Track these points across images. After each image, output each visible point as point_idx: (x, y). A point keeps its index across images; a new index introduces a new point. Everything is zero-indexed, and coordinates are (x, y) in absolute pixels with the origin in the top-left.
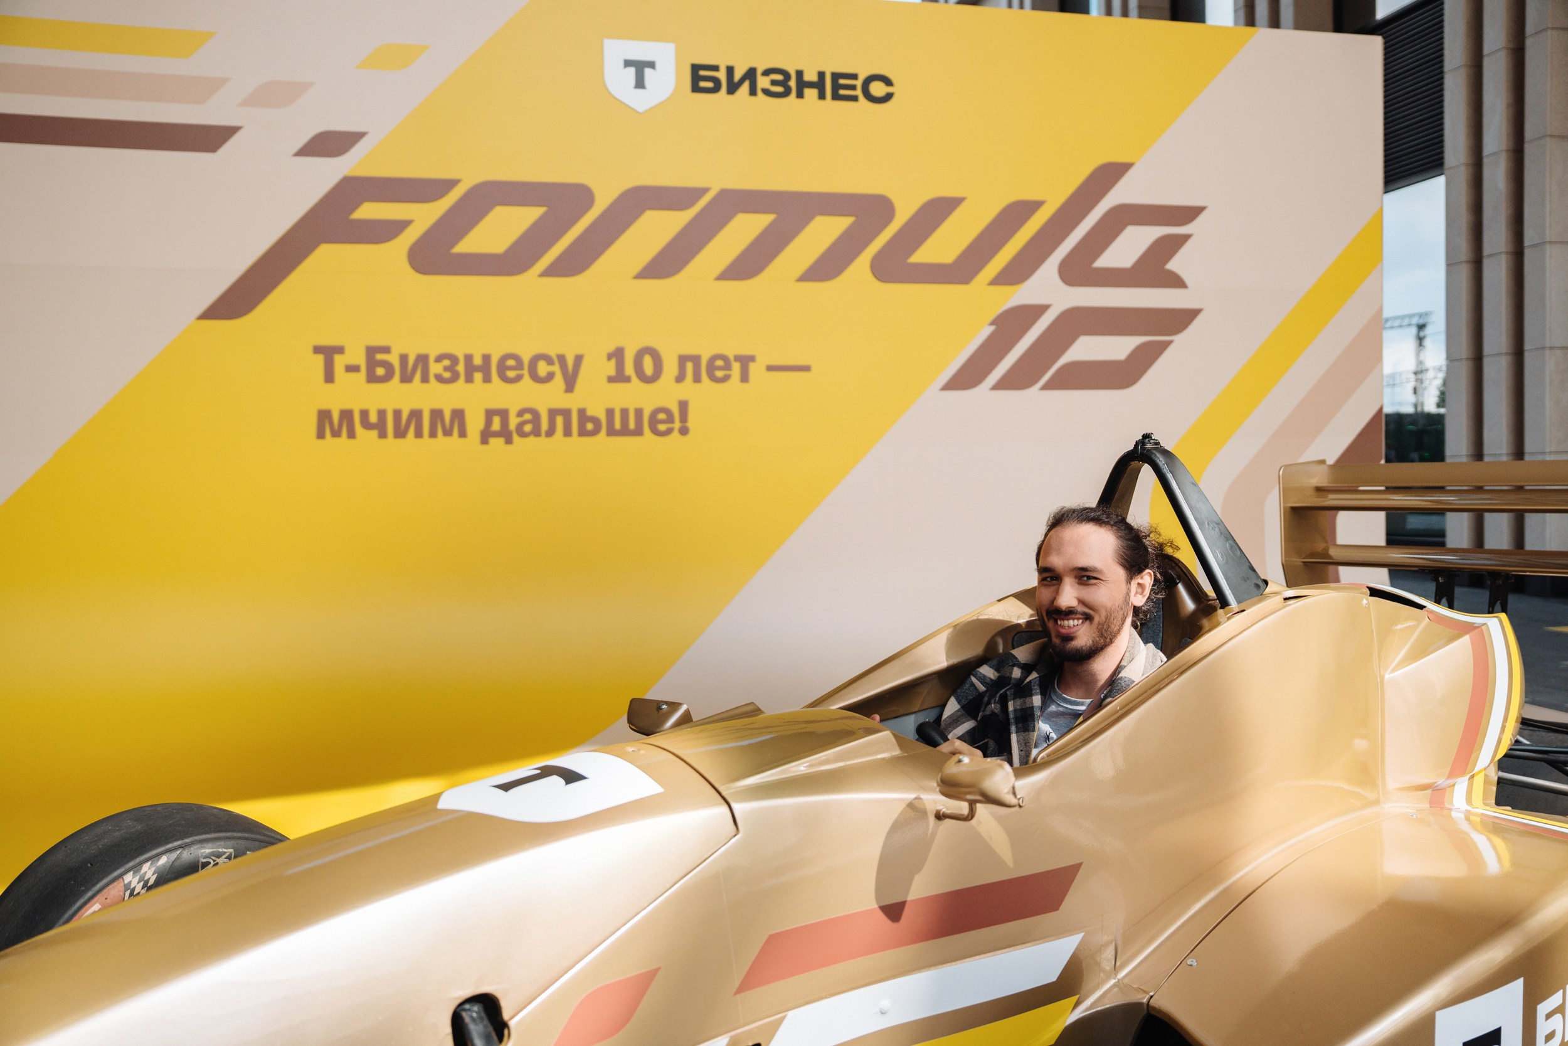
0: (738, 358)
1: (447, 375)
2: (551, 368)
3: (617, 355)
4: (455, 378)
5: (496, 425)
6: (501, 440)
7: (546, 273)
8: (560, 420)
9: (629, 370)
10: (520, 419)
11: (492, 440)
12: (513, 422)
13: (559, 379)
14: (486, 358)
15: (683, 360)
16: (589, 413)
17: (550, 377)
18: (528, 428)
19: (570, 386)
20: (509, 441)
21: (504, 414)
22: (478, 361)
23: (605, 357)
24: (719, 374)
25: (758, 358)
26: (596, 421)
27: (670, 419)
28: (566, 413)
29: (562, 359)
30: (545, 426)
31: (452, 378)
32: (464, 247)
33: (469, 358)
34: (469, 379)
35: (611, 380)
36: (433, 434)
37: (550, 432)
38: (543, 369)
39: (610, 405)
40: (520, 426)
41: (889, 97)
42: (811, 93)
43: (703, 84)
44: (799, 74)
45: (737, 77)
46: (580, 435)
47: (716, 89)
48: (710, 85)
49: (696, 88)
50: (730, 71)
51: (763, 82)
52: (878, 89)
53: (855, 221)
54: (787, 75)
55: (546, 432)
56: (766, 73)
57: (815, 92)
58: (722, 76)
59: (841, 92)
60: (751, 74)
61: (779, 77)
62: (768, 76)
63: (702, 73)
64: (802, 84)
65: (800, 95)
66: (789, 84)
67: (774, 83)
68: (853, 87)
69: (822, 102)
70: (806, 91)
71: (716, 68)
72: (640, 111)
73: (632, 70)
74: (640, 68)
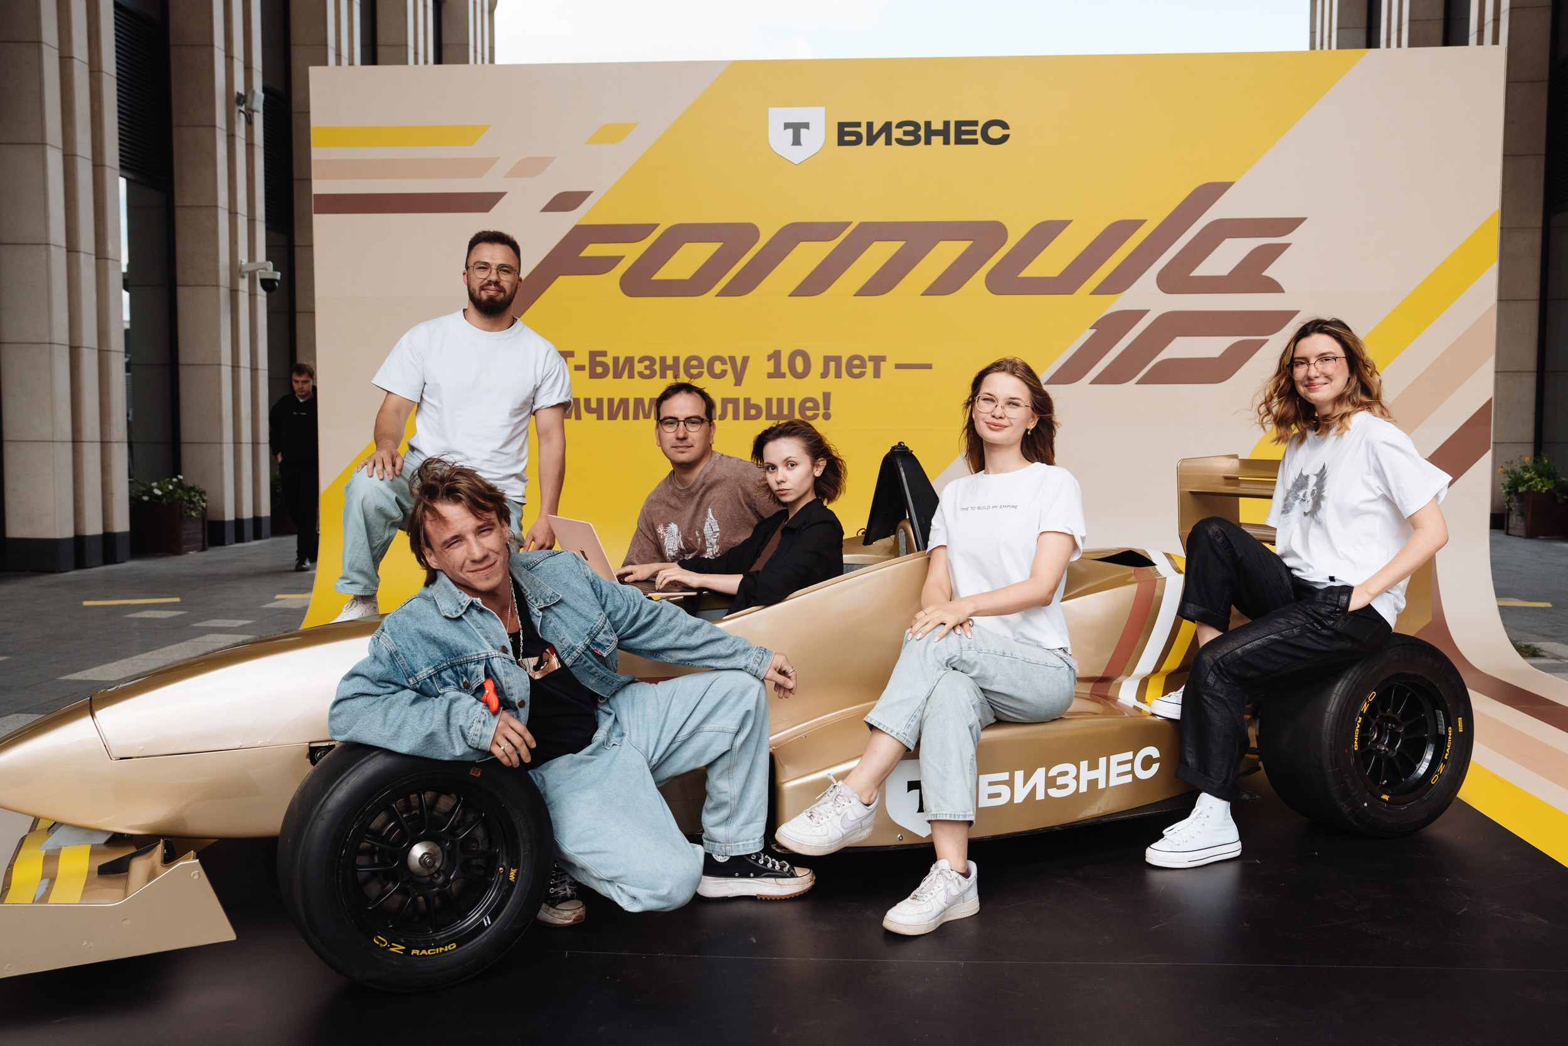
0: (871, 358)
1: (647, 372)
2: (724, 367)
3: (775, 356)
4: (652, 375)
7: (721, 294)
8: (730, 407)
9: (785, 368)
13: (730, 376)
14: (676, 359)
15: (827, 360)
16: (752, 402)
17: (724, 373)
19: (738, 382)
22: (670, 362)
23: (766, 359)
24: (856, 371)
25: (887, 359)
26: (758, 408)
27: (816, 407)
28: (735, 401)
29: (733, 359)
31: (648, 375)
32: (661, 275)
33: (663, 359)
34: (663, 375)
35: (770, 376)
36: (636, 417)
37: (723, 416)
38: (718, 367)
39: (769, 397)
41: (1005, 138)
42: (937, 140)
43: (847, 138)
44: (928, 124)
45: (875, 130)
46: (746, 418)
47: (858, 142)
48: (853, 138)
49: (841, 142)
50: (870, 125)
51: (897, 133)
52: (995, 132)
53: (972, 244)
54: (917, 126)
55: (719, 416)
56: (899, 126)
57: (941, 138)
58: (863, 130)
59: (963, 137)
60: (887, 128)
61: (911, 128)
62: (901, 128)
63: (847, 129)
64: (930, 133)
65: (928, 142)
66: (919, 133)
67: (906, 133)
68: (974, 132)
69: (946, 146)
70: (933, 138)
71: (858, 125)
72: (797, 163)
73: (790, 131)
74: (797, 129)
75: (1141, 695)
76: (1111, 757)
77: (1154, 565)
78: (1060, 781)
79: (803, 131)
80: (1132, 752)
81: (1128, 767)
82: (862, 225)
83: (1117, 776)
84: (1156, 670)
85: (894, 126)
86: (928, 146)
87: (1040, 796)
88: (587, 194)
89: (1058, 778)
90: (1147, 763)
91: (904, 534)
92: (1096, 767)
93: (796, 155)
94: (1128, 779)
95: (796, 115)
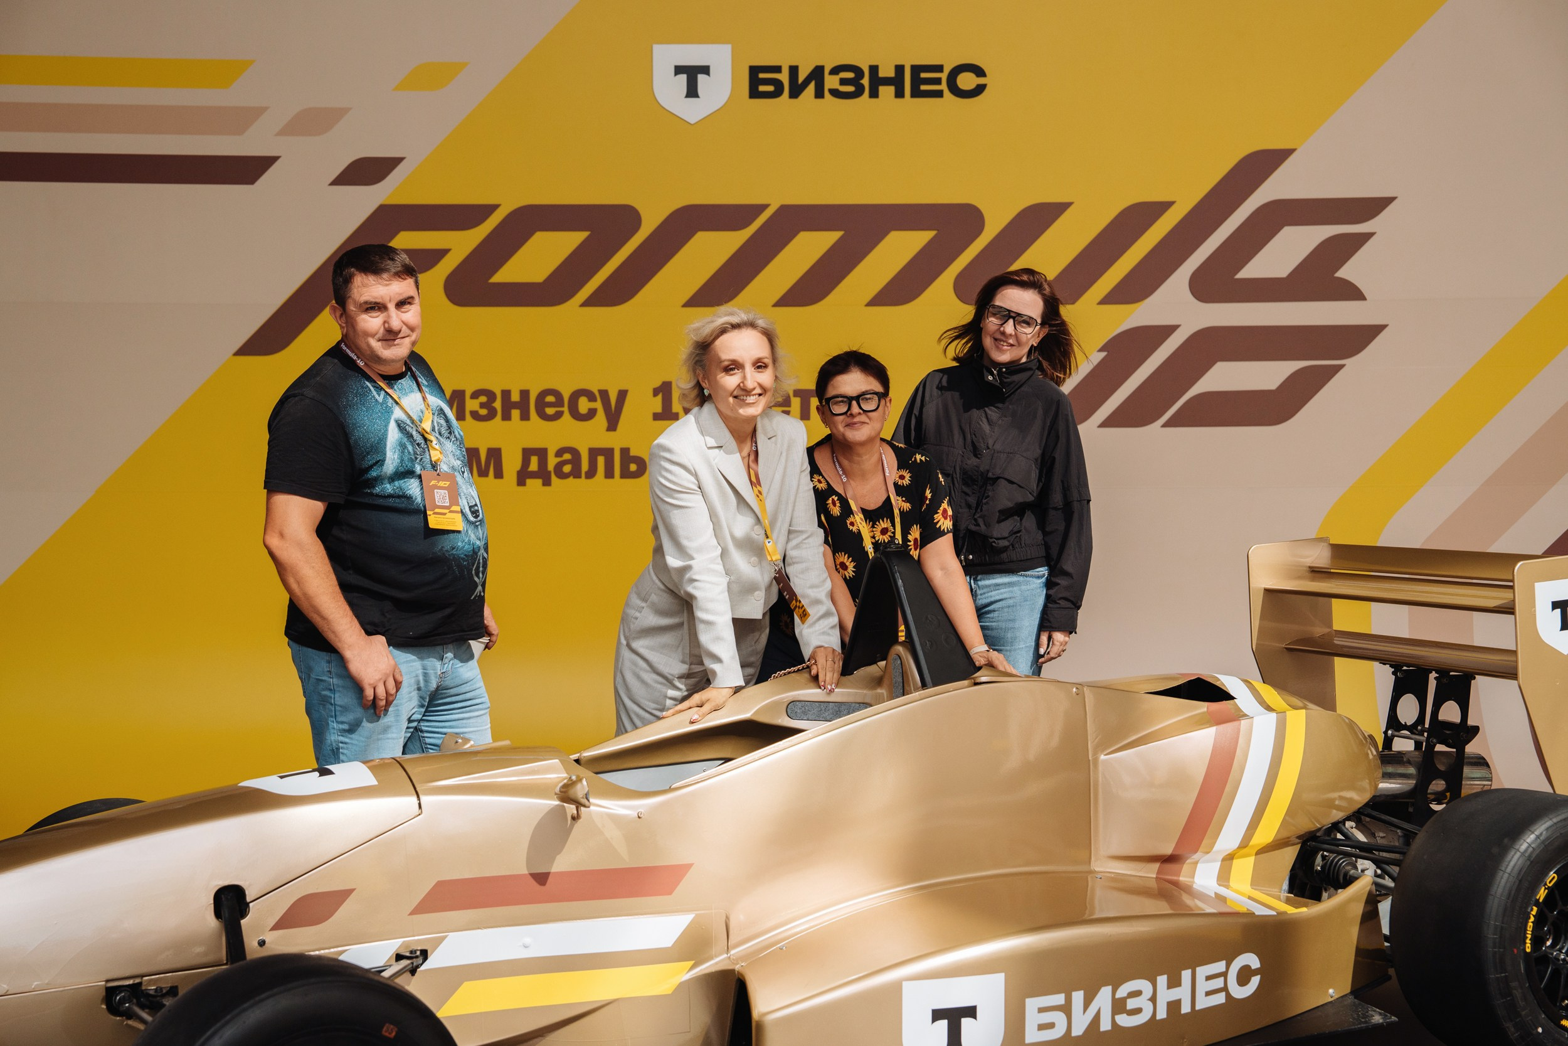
0: (797, 393)
1: (484, 412)
2: (593, 405)
3: (663, 388)
4: (491, 415)
5: (534, 465)
6: (539, 482)
7: (588, 303)
8: (601, 460)
10: (559, 459)
11: (529, 481)
12: (552, 462)
13: (601, 416)
14: (525, 394)
16: (632, 453)
17: (592, 413)
18: (567, 469)
19: (612, 425)
20: (547, 482)
21: (542, 453)
22: (515, 397)
23: (649, 393)
28: (608, 453)
29: (604, 394)
30: (585, 466)
31: (485, 416)
32: (504, 275)
33: (506, 394)
34: (506, 417)
35: (657, 417)
37: (591, 474)
38: (584, 405)
40: (558, 467)
41: (980, 90)
42: (886, 91)
43: (762, 88)
44: (874, 69)
45: (802, 77)
46: (623, 476)
47: (777, 93)
48: (770, 88)
49: (754, 94)
50: (794, 70)
51: (831, 82)
52: (967, 81)
53: (936, 235)
54: (858, 71)
55: (586, 473)
56: (835, 71)
57: (891, 90)
58: (784, 77)
59: (923, 87)
60: (817, 74)
61: (850, 75)
62: (838, 74)
63: (761, 76)
64: (877, 82)
65: (874, 94)
66: (862, 82)
67: (843, 82)
68: (938, 81)
69: (899, 100)
70: (883, 90)
71: (778, 69)
72: (692, 122)
73: (683, 78)
74: (692, 74)
75: (1224, 877)
76: (1198, 969)
77: (1233, 698)
78: (1131, 1004)
79: (701, 78)
80: (1224, 962)
81: (1219, 983)
82: (784, 210)
83: (1206, 996)
84: (1244, 844)
85: (827, 71)
86: (874, 100)
87: (1105, 1025)
88: (396, 161)
89: (1129, 1001)
90: (1244, 976)
91: (899, 662)
92: (1179, 985)
93: (693, 111)
94: (1220, 999)
95: (692, 55)
